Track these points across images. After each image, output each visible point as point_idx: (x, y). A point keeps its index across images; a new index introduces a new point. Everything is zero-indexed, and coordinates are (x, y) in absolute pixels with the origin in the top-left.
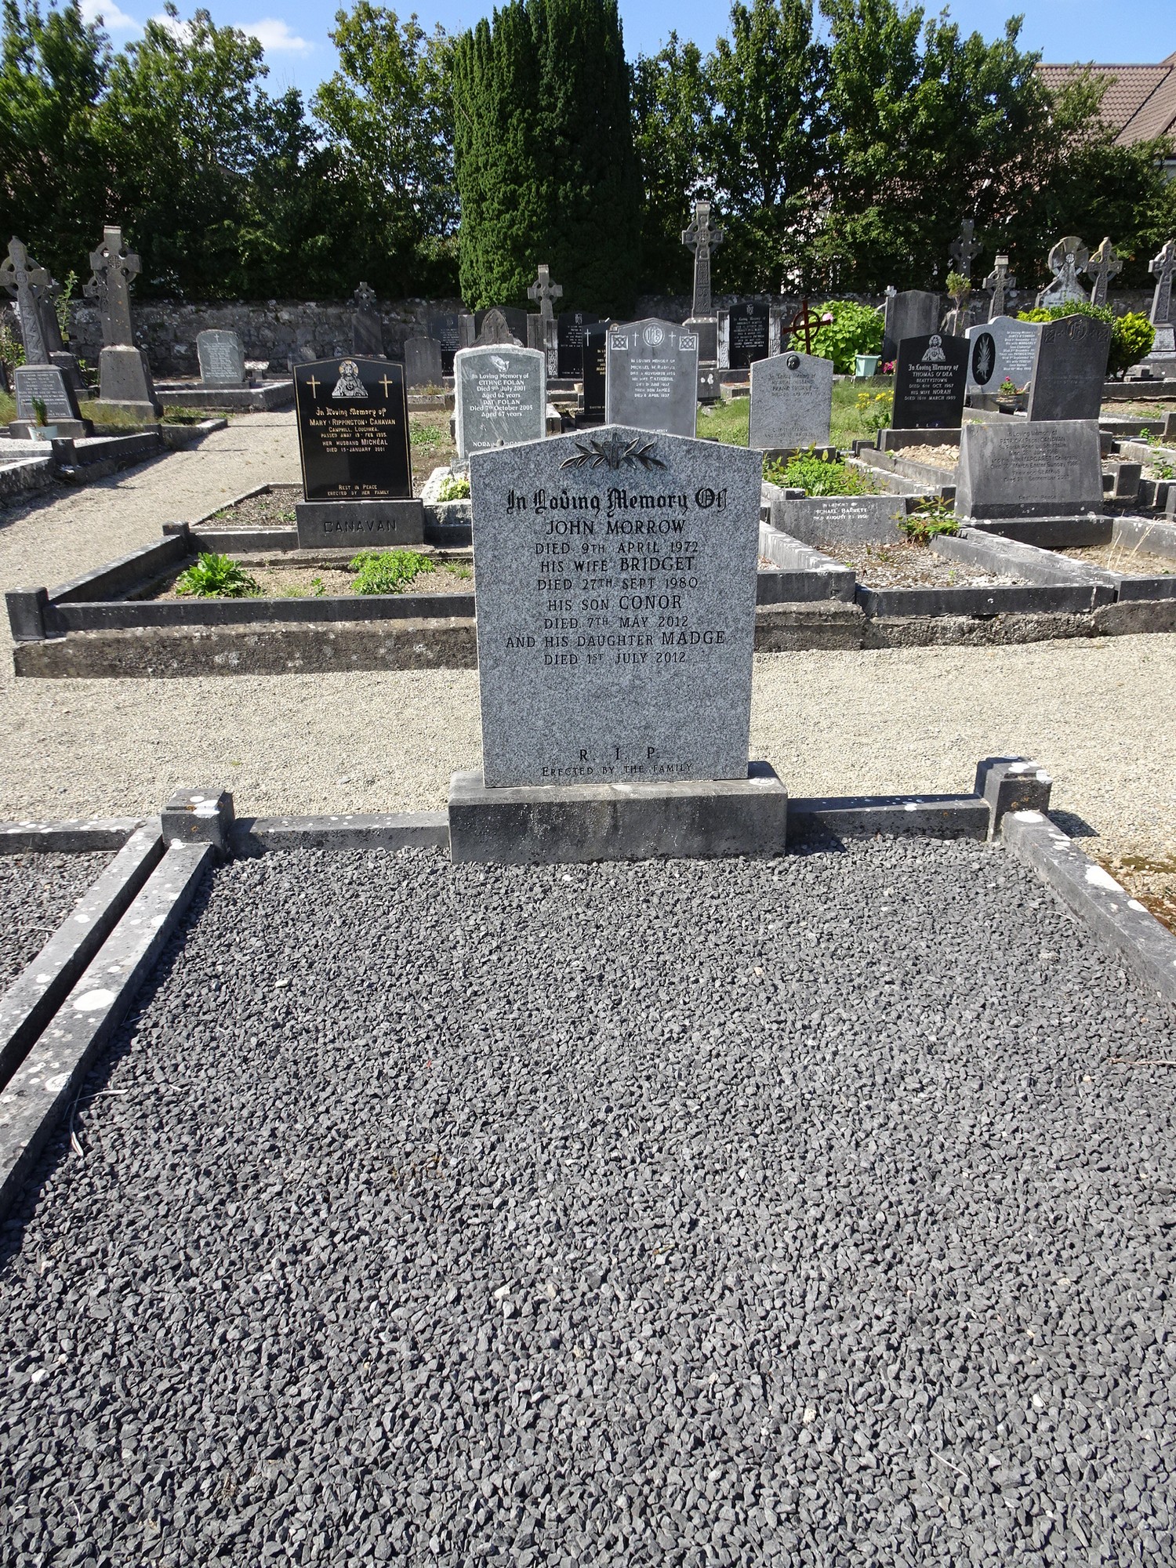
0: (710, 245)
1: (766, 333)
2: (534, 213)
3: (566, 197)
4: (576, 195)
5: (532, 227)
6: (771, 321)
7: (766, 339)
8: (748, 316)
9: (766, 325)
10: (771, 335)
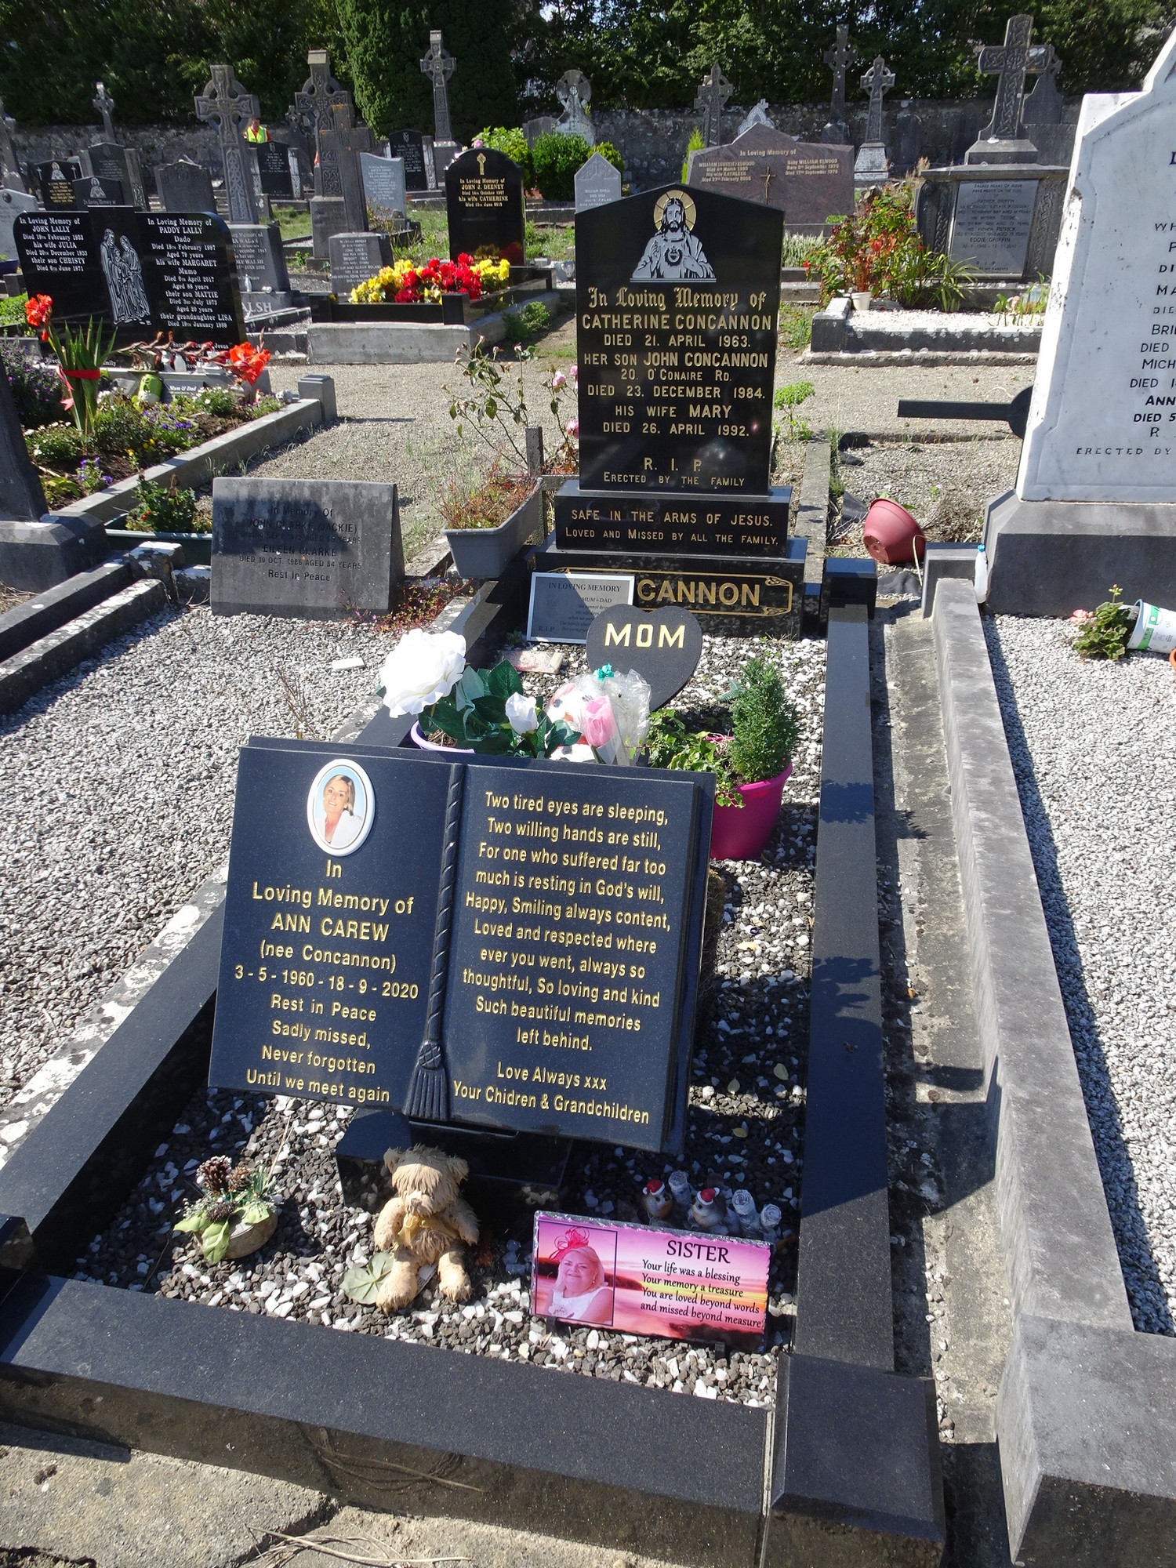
0: (445, 72)
2: (379, 37)
3: (406, 23)
4: (415, 21)
5: (381, 53)
7: (422, 164)
8: (404, 143)
9: (421, 152)
10: (426, 161)
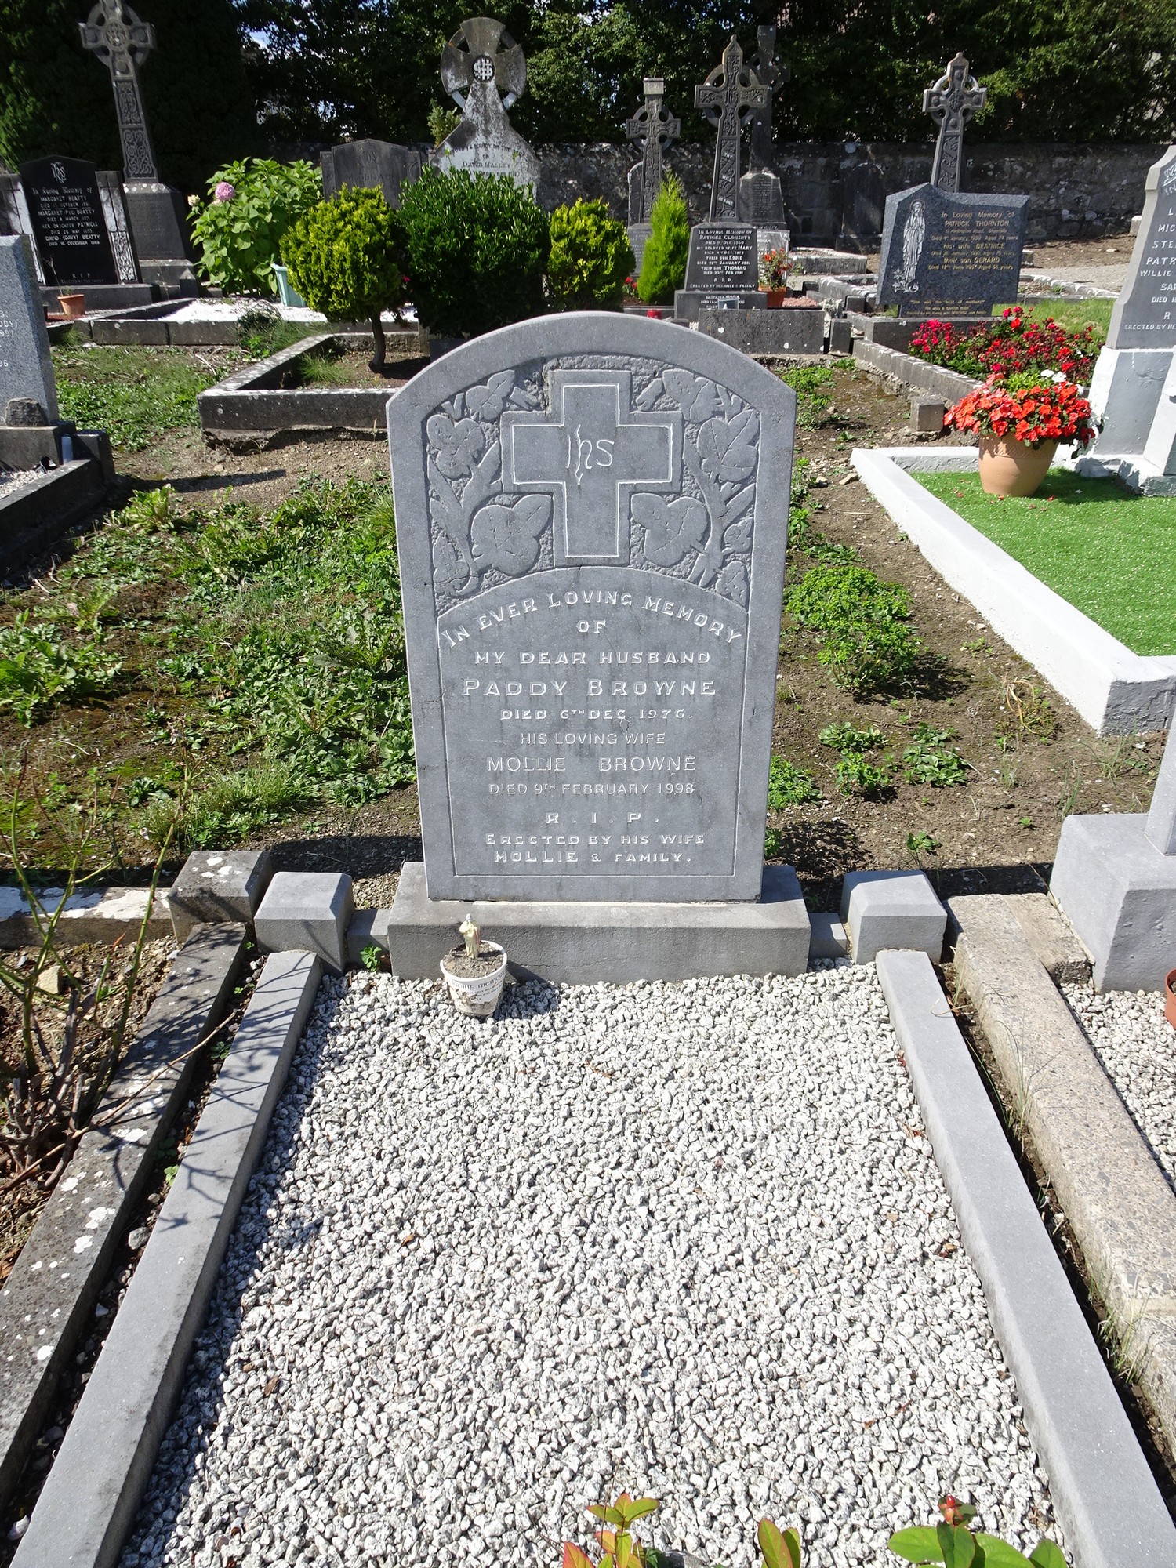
0: (132, 50)
1: (99, 217)
6: (103, 195)
8: (57, 185)
10: (110, 223)
